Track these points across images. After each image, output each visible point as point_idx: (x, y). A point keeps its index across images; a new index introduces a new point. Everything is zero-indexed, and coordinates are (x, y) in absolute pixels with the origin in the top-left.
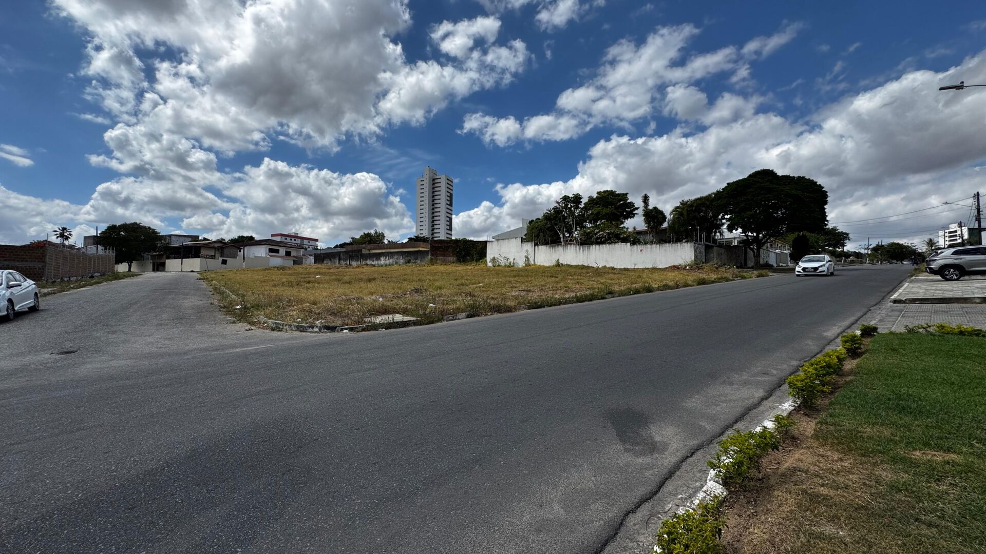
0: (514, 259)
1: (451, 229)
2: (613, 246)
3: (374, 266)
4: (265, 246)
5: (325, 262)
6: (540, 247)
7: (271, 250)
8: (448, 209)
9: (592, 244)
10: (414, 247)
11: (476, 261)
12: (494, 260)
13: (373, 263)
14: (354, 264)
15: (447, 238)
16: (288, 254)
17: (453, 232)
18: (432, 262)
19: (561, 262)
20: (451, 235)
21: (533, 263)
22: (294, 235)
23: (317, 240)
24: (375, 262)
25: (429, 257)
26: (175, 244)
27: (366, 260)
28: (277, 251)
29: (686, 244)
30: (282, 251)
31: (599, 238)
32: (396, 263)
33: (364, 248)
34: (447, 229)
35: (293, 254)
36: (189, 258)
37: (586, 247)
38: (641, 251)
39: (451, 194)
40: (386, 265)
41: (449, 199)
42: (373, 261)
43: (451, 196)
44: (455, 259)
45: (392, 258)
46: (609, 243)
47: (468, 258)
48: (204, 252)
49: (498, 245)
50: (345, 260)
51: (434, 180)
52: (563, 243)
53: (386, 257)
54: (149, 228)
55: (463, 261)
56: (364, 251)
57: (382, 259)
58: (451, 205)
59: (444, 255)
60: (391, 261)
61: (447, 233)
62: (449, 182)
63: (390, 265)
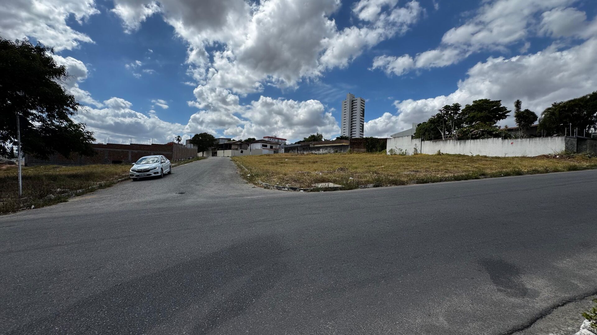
0: (406, 150)
1: (363, 131)
2: (486, 140)
3: (316, 154)
4: (260, 143)
5: (290, 152)
6: (426, 142)
7: (263, 146)
8: (361, 118)
9: (468, 139)
10: (340, 143)
11: (380, 151)
12: (391, 151)
13: (316, 153)
14: (305, 153)
15: (360, 137)
16: (271, 147)
17: (364, 133)
18: (351, 152)
19: (441, 152)
20: (363, 135)
21: (420, 153)
22: (274, 137)
23: (286, 140)
24: (317, 152)
25: (349, 149)
26: (221, 143)
27: (312, 151)
28: (266, 146)
29: (557, 138)
30: (269, 146)
31: (474, 135)
32: (329, 152)
33: (311, 144)
34: (361, 132)
35: (274, 147)
36: (227, 150)
37: (462, 142)
38: (512, 143)
39: (364, 109)
40: (323, 154)
41: (362, 112)
42: (316, 151)
43: (363, 111)
44: (365, 150)
45: (326, 149)
46: (483, 138)
47: (374, 149)
48: (233, 147)
49: (395, 140)
50: (300, 151)
51: (353, 101)
52: (443, 139)
53: (323, 149)
54: (211, 135)
55: (371, 151)
56: (311, 146)
57: (321, 150)
58: (363, 116)
59: (358, 148)
60: (326, 151)
61: (361, 134)
62: (363, 102)
63: (325, 154)
